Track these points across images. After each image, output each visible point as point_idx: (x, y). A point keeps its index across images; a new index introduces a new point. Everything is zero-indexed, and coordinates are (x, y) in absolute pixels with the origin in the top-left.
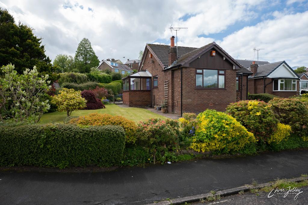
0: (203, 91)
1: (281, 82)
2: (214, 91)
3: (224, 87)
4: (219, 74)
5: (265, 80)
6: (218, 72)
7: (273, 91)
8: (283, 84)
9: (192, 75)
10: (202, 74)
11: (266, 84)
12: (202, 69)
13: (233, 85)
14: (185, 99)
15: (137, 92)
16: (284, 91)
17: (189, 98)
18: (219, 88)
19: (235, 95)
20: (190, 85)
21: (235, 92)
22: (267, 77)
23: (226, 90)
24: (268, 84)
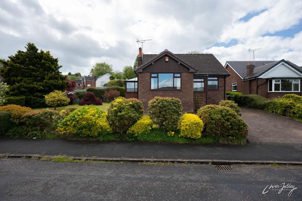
0: (157, 91)
1: (276, 82)
2: (169, 91)
3: (180, 89)
4: (174, 77)
5: (257, 81)
6: (174, 75)
7: (269, 92)
8: (280, 84)
9: (147, 78)
10: (157, 77)
11: (259, 85)
12: (158, 73)
13: (190, 87)
14: (140, 99)
15: (132, 94)
16: (280, 91)
17: (145, 98)
18: (178, 89)
19: (192, 95)
20: (145, 87)
21: (192, 93)
22: (259, 77)
23: (182, 91)
24: (261, 85)
